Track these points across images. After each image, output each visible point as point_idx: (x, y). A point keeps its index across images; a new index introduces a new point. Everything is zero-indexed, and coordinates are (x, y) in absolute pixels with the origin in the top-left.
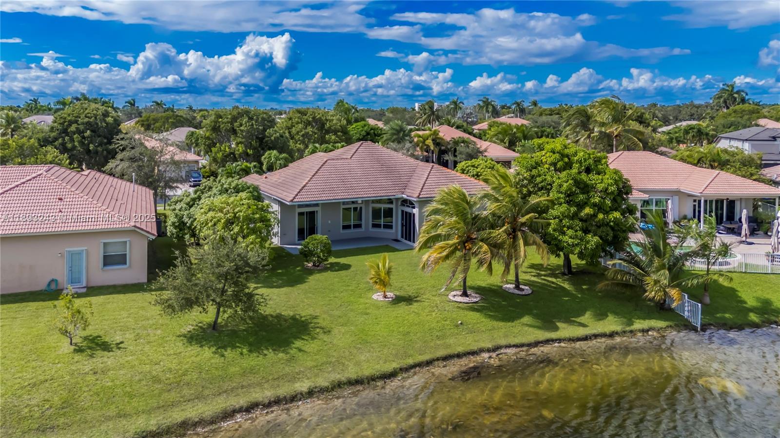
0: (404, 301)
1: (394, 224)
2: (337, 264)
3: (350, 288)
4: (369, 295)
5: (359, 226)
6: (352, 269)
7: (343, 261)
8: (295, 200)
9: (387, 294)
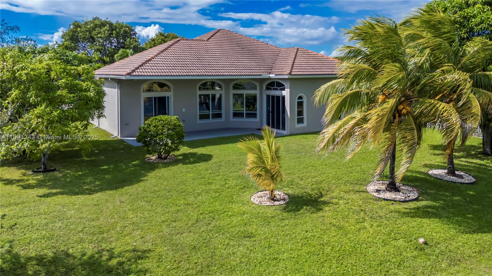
0: (306, 205)
1: (258, 112)
2: (193, 155)
3: (213, 187)
4: (246, 196)
5: (219, 116)
6: (213, 160)
7: (200, 151)
8: (134, 74)
9: (276, 192)
